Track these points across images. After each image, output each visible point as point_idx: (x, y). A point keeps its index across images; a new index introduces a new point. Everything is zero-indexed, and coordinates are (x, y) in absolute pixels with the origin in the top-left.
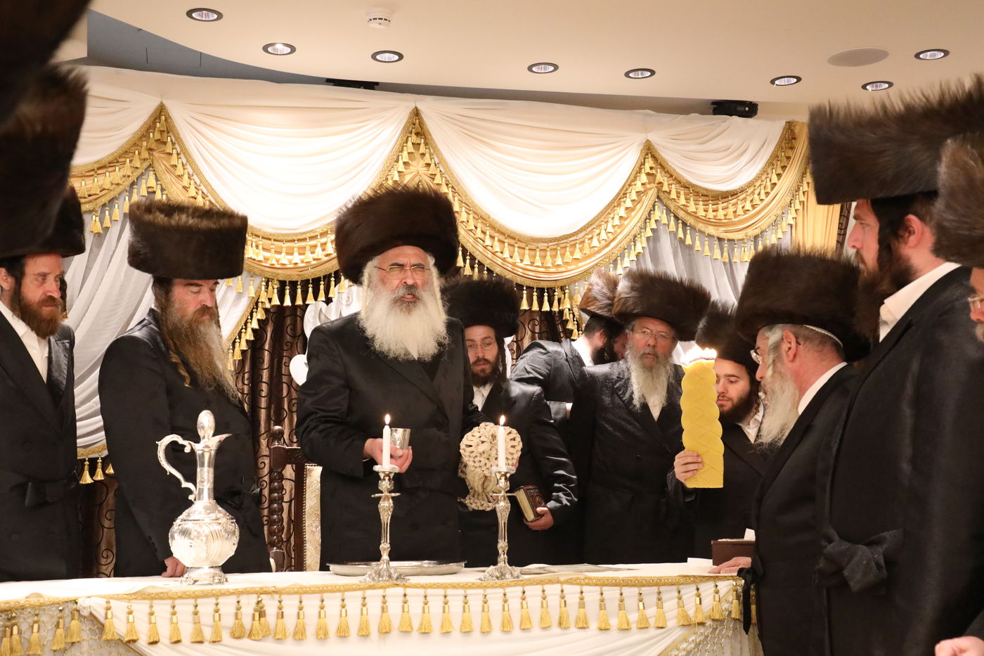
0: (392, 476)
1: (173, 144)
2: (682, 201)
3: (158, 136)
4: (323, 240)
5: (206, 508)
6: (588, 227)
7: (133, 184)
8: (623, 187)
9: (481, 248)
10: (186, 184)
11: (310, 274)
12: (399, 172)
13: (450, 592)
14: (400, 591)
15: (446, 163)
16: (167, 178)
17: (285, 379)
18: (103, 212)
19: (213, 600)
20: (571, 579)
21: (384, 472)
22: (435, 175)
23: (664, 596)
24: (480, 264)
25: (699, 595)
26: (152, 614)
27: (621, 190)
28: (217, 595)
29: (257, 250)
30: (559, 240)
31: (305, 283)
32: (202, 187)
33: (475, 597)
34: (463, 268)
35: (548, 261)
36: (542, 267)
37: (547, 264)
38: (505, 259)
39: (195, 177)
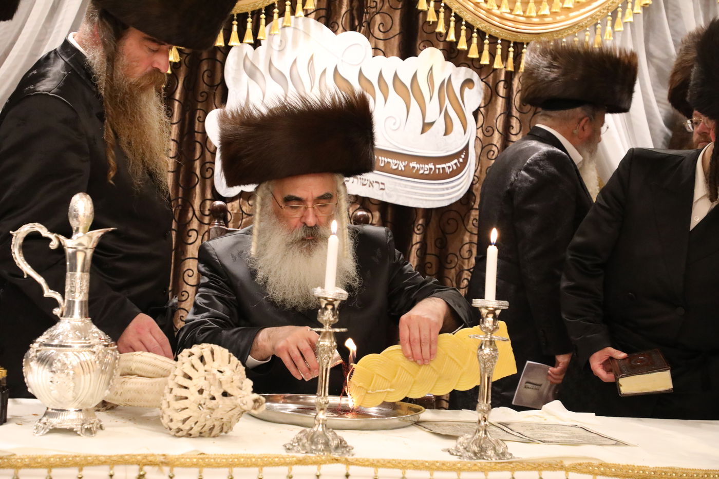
0: (337, 304)
5: (75, 328)
14: (341, 469)
17: (198, 138)
19: (75, 472)
20: (580, 465)
21: (326, 299)
24: (447, 8)
34: (425, 13)
35: (531, 10)
36: (523, 16)
37: (530, 13)
38: (479, 3)
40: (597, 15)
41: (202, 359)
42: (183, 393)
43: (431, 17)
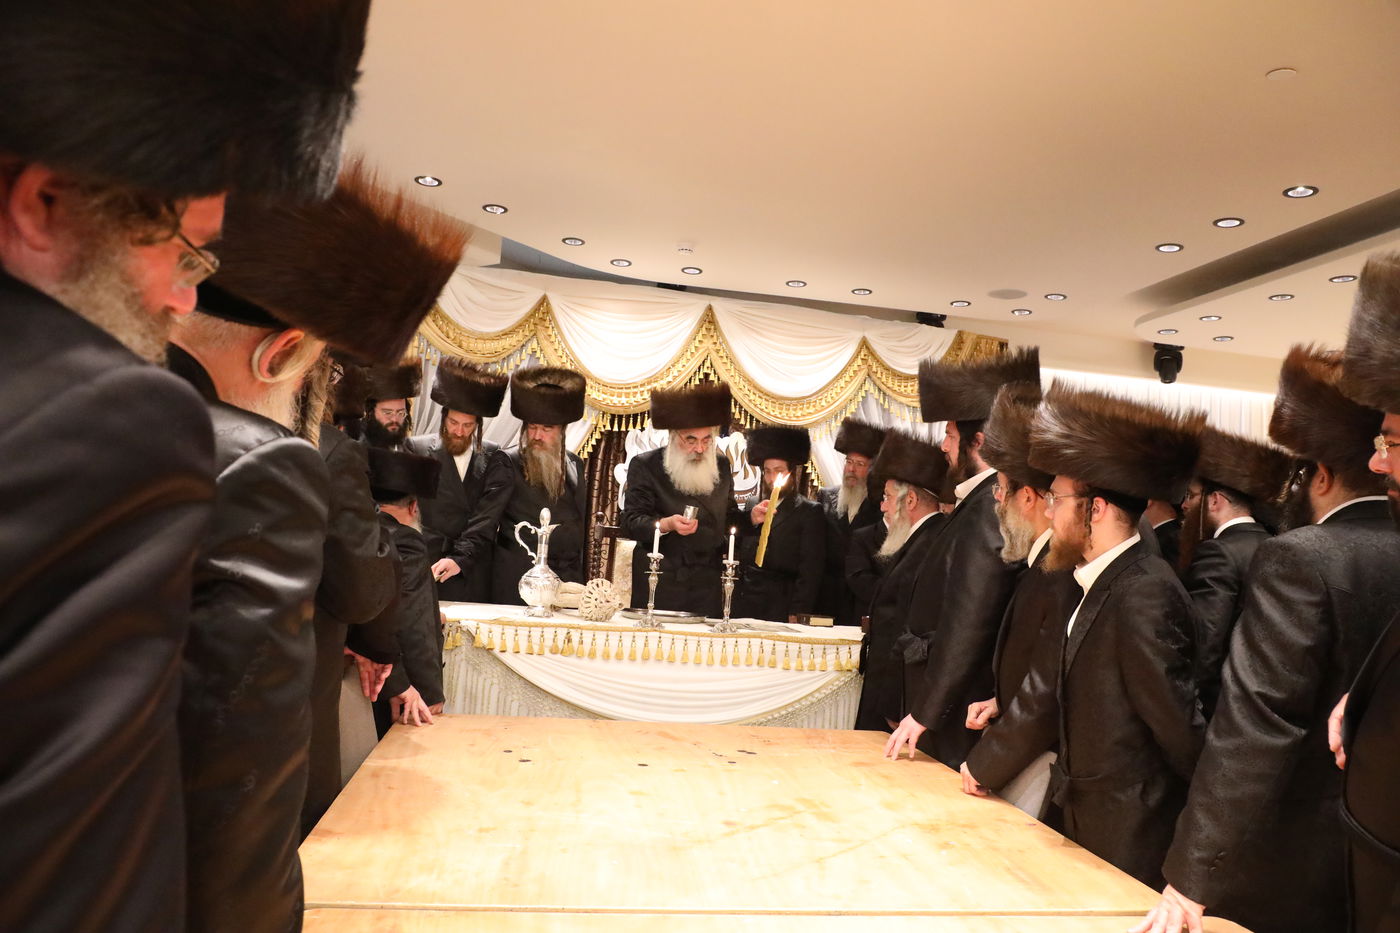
1: (550, 321)
2: (884, 380)
3: (541, 316)
4: (642, 389)
5: (542, 570)
6: (819, 392)
7: (523, 346)
8: (845, 366)
9: (747, 401)
11: (632, 411)
12: (695, 347)
13: (689, 637)
14: (657, 634)
15: (727, 342)
16: (545, 343)
17: (610, 479)
18: (503, 362)
19: (540, 629)
22: (719, 350)
23: (827, 651)
24: (745, 411)
25: (850, 653)
26: (503, 634)
27: (843, 368)
28: (543, 626)
30: (799, 399)
31: (628, 417)
33: (705, 643)
34: (734, 414)
38: (763, 409)
39: (562, 343)
41: (597, 585)
42: (588, 600)
43: (737, 416)
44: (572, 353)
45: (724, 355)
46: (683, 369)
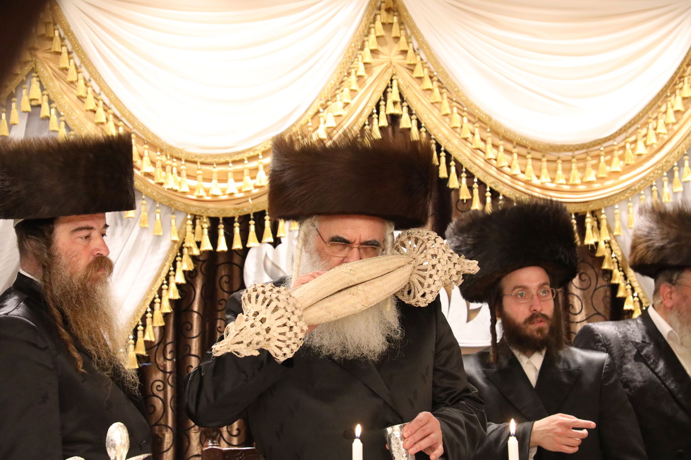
1: (62, 39)
6: (630, 127)
7: (10, 96)
8: (679, 68)
9: (481, 162)
10: (82, 93)
12: (365, 64)
15: (428, 48)
16: (56, 86)
22: (414, 65)
24: (480, 183)
27: (676, 73)
29: (179, 178)
30: (589, 147)
31: (244, 220)
32: (103, 97)
34: (457, 191)
35: (574, 177)
36: (566, 184)
37: (574, 180)
38: (516, 175)
39: (93, 83)
40: (650, 177)
43: (464, 195)
44: (117, 102)
45: (425, 73)
46: (344, 113)
